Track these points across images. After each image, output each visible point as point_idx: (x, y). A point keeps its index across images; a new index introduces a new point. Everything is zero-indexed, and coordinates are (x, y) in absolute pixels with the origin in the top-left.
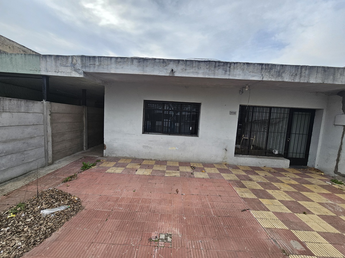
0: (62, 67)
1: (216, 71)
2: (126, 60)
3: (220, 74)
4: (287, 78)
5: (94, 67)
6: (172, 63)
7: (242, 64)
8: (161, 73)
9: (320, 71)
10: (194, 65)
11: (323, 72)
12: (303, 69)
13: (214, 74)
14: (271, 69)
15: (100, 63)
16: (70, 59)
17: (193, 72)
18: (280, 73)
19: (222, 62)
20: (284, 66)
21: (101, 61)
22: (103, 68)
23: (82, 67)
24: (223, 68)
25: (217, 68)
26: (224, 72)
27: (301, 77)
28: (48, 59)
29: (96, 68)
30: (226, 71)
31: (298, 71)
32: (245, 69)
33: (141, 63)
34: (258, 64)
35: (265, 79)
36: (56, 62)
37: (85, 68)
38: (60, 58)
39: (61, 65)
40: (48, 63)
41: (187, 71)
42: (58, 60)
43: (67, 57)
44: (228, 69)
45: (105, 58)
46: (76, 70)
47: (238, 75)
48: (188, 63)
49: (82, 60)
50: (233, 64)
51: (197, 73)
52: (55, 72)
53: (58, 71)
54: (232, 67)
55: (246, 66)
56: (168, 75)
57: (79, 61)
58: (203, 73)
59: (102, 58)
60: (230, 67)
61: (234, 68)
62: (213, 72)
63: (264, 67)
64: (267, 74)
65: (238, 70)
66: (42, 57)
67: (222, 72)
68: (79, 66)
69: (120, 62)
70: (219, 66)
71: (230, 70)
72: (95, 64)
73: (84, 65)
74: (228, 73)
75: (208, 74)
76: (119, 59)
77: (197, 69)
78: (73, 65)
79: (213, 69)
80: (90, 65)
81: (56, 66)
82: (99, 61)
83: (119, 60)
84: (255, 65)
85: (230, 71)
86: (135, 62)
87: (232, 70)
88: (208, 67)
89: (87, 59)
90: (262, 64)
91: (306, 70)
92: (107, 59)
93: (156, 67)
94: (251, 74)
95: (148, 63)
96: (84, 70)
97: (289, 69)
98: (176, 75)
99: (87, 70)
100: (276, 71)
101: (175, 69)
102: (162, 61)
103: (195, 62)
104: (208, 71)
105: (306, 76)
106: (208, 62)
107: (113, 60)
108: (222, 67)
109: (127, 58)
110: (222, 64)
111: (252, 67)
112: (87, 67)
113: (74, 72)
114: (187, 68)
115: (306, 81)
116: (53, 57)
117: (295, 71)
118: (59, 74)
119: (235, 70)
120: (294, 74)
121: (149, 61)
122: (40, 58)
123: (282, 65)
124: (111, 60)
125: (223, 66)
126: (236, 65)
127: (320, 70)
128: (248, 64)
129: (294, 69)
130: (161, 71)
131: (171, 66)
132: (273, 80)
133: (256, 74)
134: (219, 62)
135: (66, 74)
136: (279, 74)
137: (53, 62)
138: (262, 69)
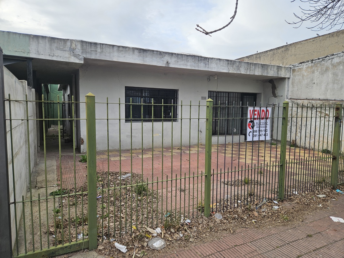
0: (59, 51)
1: (199, 64)
2: (127, 49)
3: (201, 67)
4: (243, 71)
5: (96, 54)
6: (167, 55)
7: (216, 59)
8: (158, 63)
9: (260, 67)
10: (184, 58)
12: (251, 65)
14: (233, 64)
15: (102, 50)
16: (69, 44)
17: (183, 64)
19: (203, 57)
20: (241, 63)
21: (103, 49)
22: (105, 55)
23: (82, 52)
25: (200, 62)
26: (204, 65)
27: (250, 70)
28: (41, 41)
29: (98, 55)
30: (206, 65)
31: (248, 66)
32: (218, 64)
33: (141, 53)
34: (226, 60)
35: (230, 72)
36: (51, 45)
37: (86, 54)
38: (56, 41)
39: (58, 48)
40: (40, 44)
42: (54, 42)
43: (65, 41)
44: (207, 62)
45: (107, 46)
46: (75, 56)
47: (214, 68)
48: (179, 56)
49: (82, 46)
50: (210, 59)
51: (186, 65)
52: (49, 55)
53: (53, 55)
54: (210, 61)
55: (218, 61)
56: (164, 66)
57: (79, 46)
58: (191, 66)
59: (104, 46)
62: (197, 65)
63: (229, 62)
64: (231, 68)
65: (214, 64)
66: (33, 38)
68: (79, 49)
69: (122, 51)
70: (201, 60)
71: (208, 64)
72: (96, 51)
73: (84, 51)
75: (194, 67)
77: (186, 62)
78: (72, 51)
79: (197, 62)
80: (91, 51)
81: (51, 49)
82: (100, 48)
83: (121, 49)
84: (224, 60)
86: (136, 52)
87: (210, 64)
88: (193, 60)
89: (87, 45)
90: (228, 60)
91: (253, 66)
93: (154, 58)
94: (222, 67)
95: (148, 54)
96: (85, 56)
97: (244, 64)
98: (171, 66)
99: (88, 56)
100: (236, 66)
101: (170, 61)
102: (159, 53)
103: (184, 56)
104: (194, 64)
105: (253, 70)
106: (194, 57)
107: (115, 48)
108: (203, 61)
109: (129, 48)
111: (222, 62)
112: (88, 53)
113: (73, 57)
115: (253, 74)
116: (47, 39)
118: (54, 59)
119: (212, 64)
120: (246, 69)
121: (148, 52)
122: (30, 39)
124: (113, 48)
126: (212, 60)
128: (219, 59)
129: (246, 65)
130: (159, 62)
131: (167, 58)
132: (235, 72)
133: (225, 68)
134: (201, 57)
135: (63, 59)
136: (238, 68)
137: (48, 45)
138: (228, 64)
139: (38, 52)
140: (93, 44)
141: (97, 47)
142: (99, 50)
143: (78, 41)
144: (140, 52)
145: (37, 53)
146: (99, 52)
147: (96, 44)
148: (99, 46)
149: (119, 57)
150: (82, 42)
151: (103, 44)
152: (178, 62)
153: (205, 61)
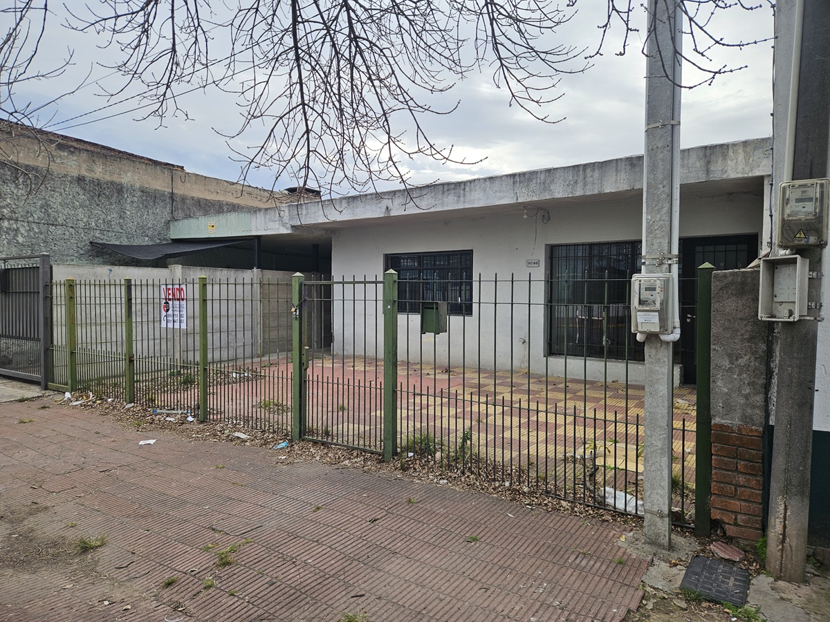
0: (271, 223)
1: (445, 199)
3: (450, 203)
4: (559, 191)
6: (386, 197)
7: (481, 181)
8: (374, 214)
11: (628, 167)
12: (589, 171)
13: (443, 205)
14: (530, 180)
16: (277, 211)
18: (546, 185)
20: (552, 171)
22: (310, 218)
23: (289, 219)
24: (455, 193)
25: (446, 195)
26: (456, 198)
28: (258, 215)
29: (303, 219)
30: (459, 197)
31: (578, 175)
32: (488, 188)
33: (350, 204)
34: (507, 176)
35: (520, 200)
36: (265, 218)
37: (293, 221)
38: (268, 211)
39: (270, 220)
40: (257, 219)
42: (267, 214)
43: (275, 209)
44: (462, 192)
45: (312, 204)
46: (284, 225)
47: (478, 200)
49: (289, 211)
50: (469, 184)
52: (265, 229)
54: (467, 189)
55: (488, 183)
56: (382, 216)
57: (287, 213)
60: (464, 189)
61: (471, 190)
62: (441, 201)
63: (517, 178)
64: (524, 190)
65: (477, 192)
66: (253, 214)
67: (453, 199)
68: (286, 217)
70: (448, 190)
71: (464, 194)
73: (291, 217)
74: (462, 199)
75: (435, 206)
76: (326, 202)
77: (418, 200)
78: (281, 219)
79: (440, 197)
80: (297, 215)
81: (265, 222)
84: (503, 178)
85: (464, 196)
86: (344, 203)
87: (467, 194)
88: (433, 194)
89: (294, 208)
90: (513, 175)
91: (594, 170)
93: (368, 207)
94: (498, 194)
95: (359, 202)
96: (291, 223)
97: (563, 174)
98: (393, 213)
99: (295, 223)
100: (539, 182)
101: (390, 206)
102: (375, 196)
104: (433, 201)
105: (595, 182)
106: (433, 187)
108: (453, 192)
110: (453, 185)
112: (295, 219)
113: (282, 228)
115: (596, 192)
117: (573, 176)
118: (269, 233)
119: (472, 194)
120: (572, 183)
121: (359, 199)
122: (251, 216)
123: (549, 171)
124: (318, 205)
125: (454, 189)
126: (472, 184)
127: (622, 166)
128: (491, 178)
129: (571, 172)
130: (374, 211)
131: (386, 202)
132: (535, 199)
133: (505, 194)
134: (449, 184)
135: (275, 231)
136: (545, 187)
138: (514, 183)
139: (257, 228)
140: (299, 206)
142: (304, 212)
145: (254, 229)
146: (304, 215)
148: (304, 207)
150: (289, 206)
153: (456, 191)
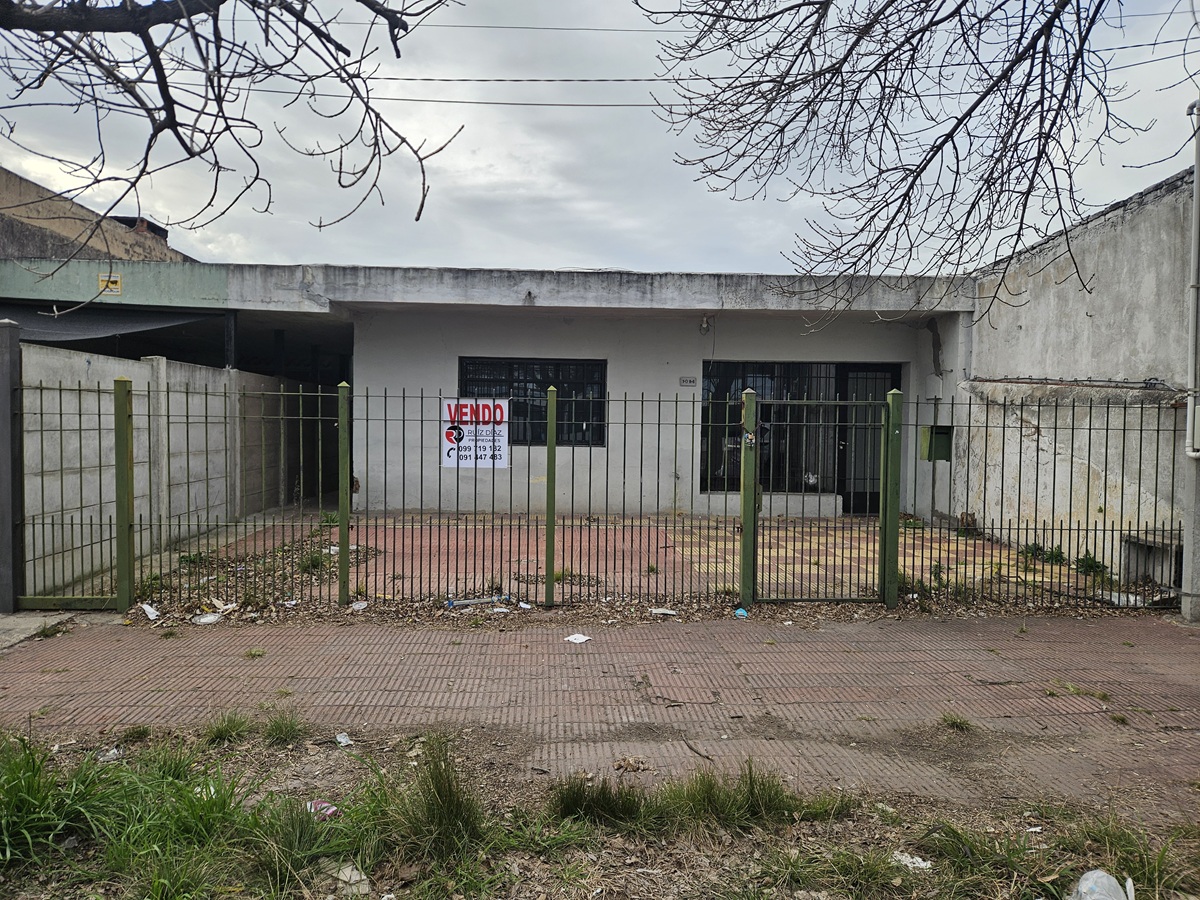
0: (280, 292)
1: (624, 294)
2: (426, 274)
3: (631, 299)
4: (773, 303)
5: (356, 291)
6: (528, 278)
7: (676, 277)
8: (504, 299)
9: (840, 285)
10: (576, 282)
11: (846, 286)
13: (620, 300)
14: (738, 285)
15: (368, 281)
16: (299, 274)
17: (573, 297)
18: (758, 293)
19: (635, 274)
20: (765, 279)
21: (370, 278)
22: (375, 292)
23: (326, 290)
24: (638, 287)
25: (625, 288)
26: (639, 294)
27: (801, 299)
28: (247, 275)
29: (359, 293)
30: (644, 293)
32: (684, 287)
33: (459, 280)
34: (710, 275)
36: (265, 281)
37: (334, 293)
38: (275, 271)
39: (278, 287)
40: (245, 282)
41: (562, 295)
42: (272, 275)
43: (291, 269)
44: (648, 287)
45: (379, 271)
46: (312, 298)
47: (670, 299)
48: (562, 277)
49: (326, 276)
50: (658, 277)
51: (582, 297)
52: (262, 301)
53: (268, 300)
54: (656, 284)
55: (685, 281)
56: (520, 304)
57: (320, 278)
58: (596, 299)
59: (373, 271)
60: (652, 284)
61: (661, 286)
62: (616, 295)
63: (723, 280)
64: (731, 296)
65: (670, 290)
66: (233, 271)
67: (636, 295)
68: (319, 286)
69: (414, 278)
70: (628, 282)
71: (652, 290)
72: (356, 284)
73: (330, 287)
74: (649, 296)
75: (607, 300)
76: (411, 272)
78: (306, 287)
79: (616, 289)
80: (345, 285)
81: (265, 289)
82: (365, 277)
83: (411, 274)
84: (705, 278)
85: (652, 292)
86: (447, 277)
87: (656, 290)
88: (605, 284)
89: (337, 273)
90: (718, 276)
91: (810, 284)
92: (384, 272)
93: (493, 289)
94: (698, 296)
95: (477, 280)
96: (331, 297)
97: (776, 283)
99: (339, 297)
100: (749, 288)
101: (535, 291)
102: (506, 274)
103: (578, 276)
104: (605, 294)
107: (398, 275)
108: (635, 285)
109: (430, 270)
110: (636, 277)
111: (697, 282)
112: (339, 289)
113: (307, 302)
114: (561, 289)
115: (813, 308)
116: (258, 269)
118: (272, 307)
119: (663, 291)
120: (787, 294)
121: (478, 275)
122: (228, 274)
123: (762, 276)
124: (393, 274)
125: (637, 281)
126: (663, 279)
127: (839, 283)
129: (786, 282)
130: (505, 296)
131: (528, 285)
132: (745, 307)
133: (707, 297)
134: (629, 274)
135: (288, 306)
136: (756, 294)
137: (259, 281)
138: (719, 285)
139: (242, 296)
140: (348, 271)
141: (357, 277)
142: (362, 282)
143: (317, 267)
144: (457, 278)
145: (240, 298)
146: (362, 286)
147: (355, 269)
148: (361, 274)
149: (406, 292)
150: (327, 267)
151: (370, 268)
152: (558, 292)
153: (640, 285)
